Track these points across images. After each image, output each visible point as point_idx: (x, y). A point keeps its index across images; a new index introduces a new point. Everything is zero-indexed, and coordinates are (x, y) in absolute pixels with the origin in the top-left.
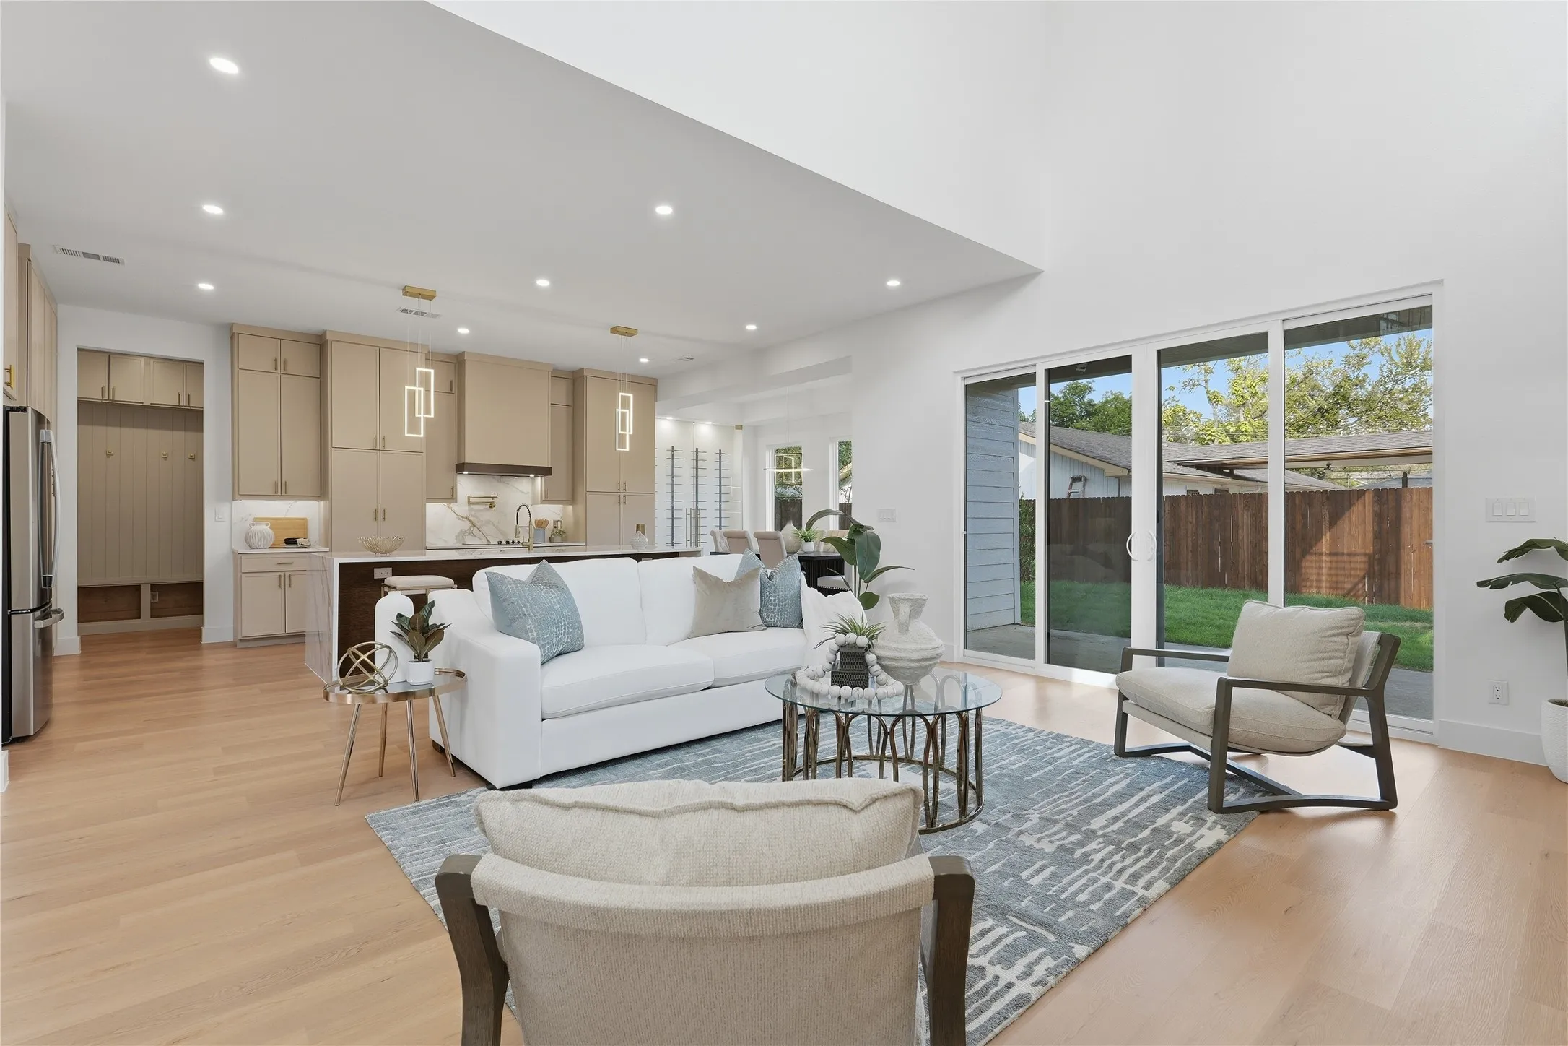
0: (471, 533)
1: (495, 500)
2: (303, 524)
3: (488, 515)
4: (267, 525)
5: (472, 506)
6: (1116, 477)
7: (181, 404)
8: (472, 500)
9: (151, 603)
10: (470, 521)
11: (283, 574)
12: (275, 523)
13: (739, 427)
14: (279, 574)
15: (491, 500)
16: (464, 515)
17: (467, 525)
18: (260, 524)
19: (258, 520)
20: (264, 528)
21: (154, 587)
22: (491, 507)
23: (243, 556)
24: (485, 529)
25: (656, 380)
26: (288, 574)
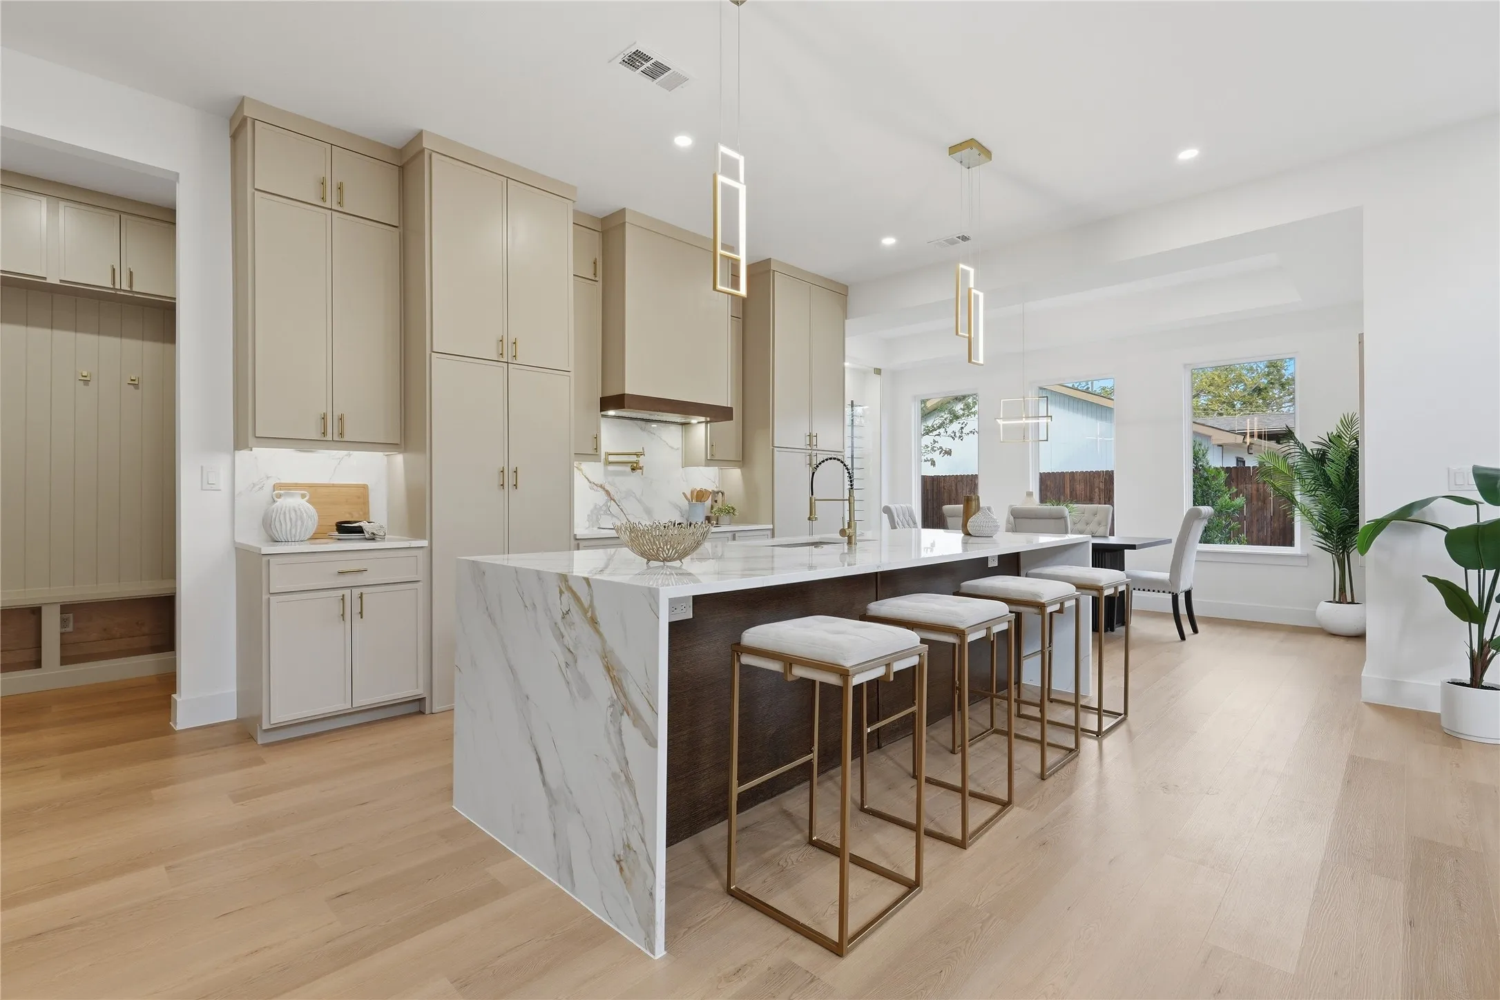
0: (608, 511)
1: (641, 459)
2: (361, 495)
3: (632, 481)
4: (303, 496)
5: (611, 468)
6: (1219, 446)
7: (118, 286)
8: (611, 458)
9: (62, 634)
10: (607, 492)
11: (347, 592)
12: (316, 493)
13: (878, 371)
14: (341, 592)
15: (634, 458)
16: (600, 483)
17: (601, 498)
18: (292, 495)
19: (283, 488)
20: (297, 502)
21: (66, 608)
22: (633, 469)
23: (273, 560)
24: (624, 504)
25: (846, 288)
26: (356, 592)
